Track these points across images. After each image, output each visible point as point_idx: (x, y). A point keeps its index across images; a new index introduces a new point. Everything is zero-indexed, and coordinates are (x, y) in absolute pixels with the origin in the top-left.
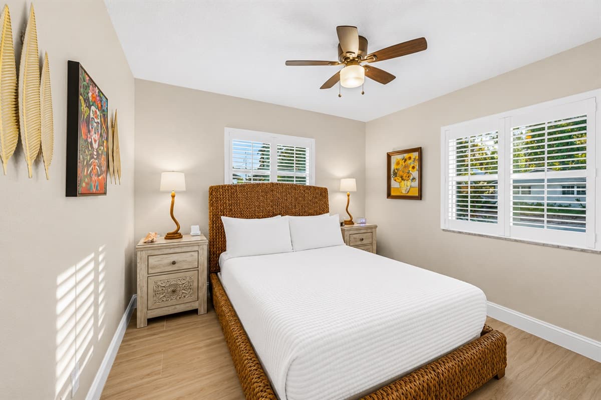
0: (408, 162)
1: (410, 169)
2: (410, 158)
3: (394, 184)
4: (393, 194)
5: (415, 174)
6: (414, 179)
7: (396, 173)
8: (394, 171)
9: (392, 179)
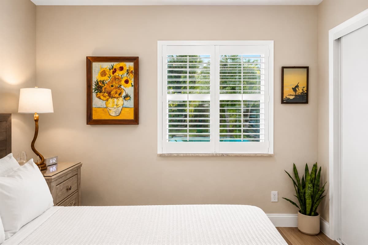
0: (119, 73)
1: (123, 82)
2: (121, 69)
3: (97, 102)
4: (95, 117)
5: (129, 90)
6: (127, 96)
7: (101, 87)
8: (97, 83)
9: (94, 95)
